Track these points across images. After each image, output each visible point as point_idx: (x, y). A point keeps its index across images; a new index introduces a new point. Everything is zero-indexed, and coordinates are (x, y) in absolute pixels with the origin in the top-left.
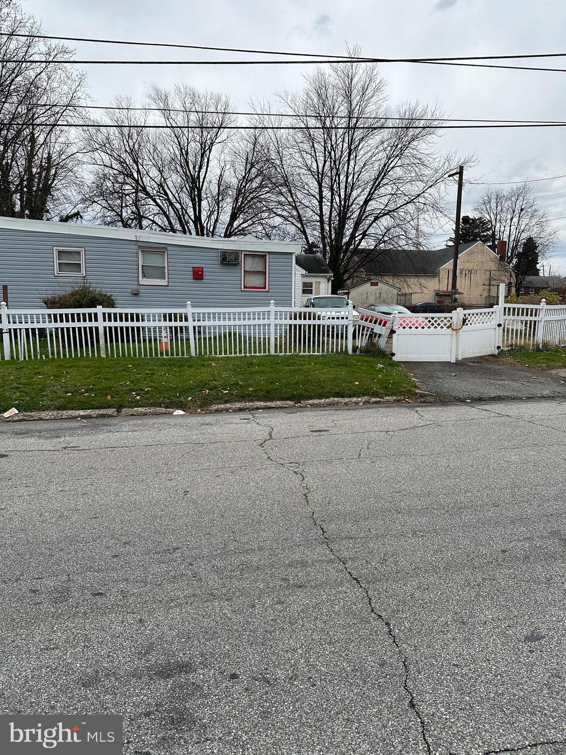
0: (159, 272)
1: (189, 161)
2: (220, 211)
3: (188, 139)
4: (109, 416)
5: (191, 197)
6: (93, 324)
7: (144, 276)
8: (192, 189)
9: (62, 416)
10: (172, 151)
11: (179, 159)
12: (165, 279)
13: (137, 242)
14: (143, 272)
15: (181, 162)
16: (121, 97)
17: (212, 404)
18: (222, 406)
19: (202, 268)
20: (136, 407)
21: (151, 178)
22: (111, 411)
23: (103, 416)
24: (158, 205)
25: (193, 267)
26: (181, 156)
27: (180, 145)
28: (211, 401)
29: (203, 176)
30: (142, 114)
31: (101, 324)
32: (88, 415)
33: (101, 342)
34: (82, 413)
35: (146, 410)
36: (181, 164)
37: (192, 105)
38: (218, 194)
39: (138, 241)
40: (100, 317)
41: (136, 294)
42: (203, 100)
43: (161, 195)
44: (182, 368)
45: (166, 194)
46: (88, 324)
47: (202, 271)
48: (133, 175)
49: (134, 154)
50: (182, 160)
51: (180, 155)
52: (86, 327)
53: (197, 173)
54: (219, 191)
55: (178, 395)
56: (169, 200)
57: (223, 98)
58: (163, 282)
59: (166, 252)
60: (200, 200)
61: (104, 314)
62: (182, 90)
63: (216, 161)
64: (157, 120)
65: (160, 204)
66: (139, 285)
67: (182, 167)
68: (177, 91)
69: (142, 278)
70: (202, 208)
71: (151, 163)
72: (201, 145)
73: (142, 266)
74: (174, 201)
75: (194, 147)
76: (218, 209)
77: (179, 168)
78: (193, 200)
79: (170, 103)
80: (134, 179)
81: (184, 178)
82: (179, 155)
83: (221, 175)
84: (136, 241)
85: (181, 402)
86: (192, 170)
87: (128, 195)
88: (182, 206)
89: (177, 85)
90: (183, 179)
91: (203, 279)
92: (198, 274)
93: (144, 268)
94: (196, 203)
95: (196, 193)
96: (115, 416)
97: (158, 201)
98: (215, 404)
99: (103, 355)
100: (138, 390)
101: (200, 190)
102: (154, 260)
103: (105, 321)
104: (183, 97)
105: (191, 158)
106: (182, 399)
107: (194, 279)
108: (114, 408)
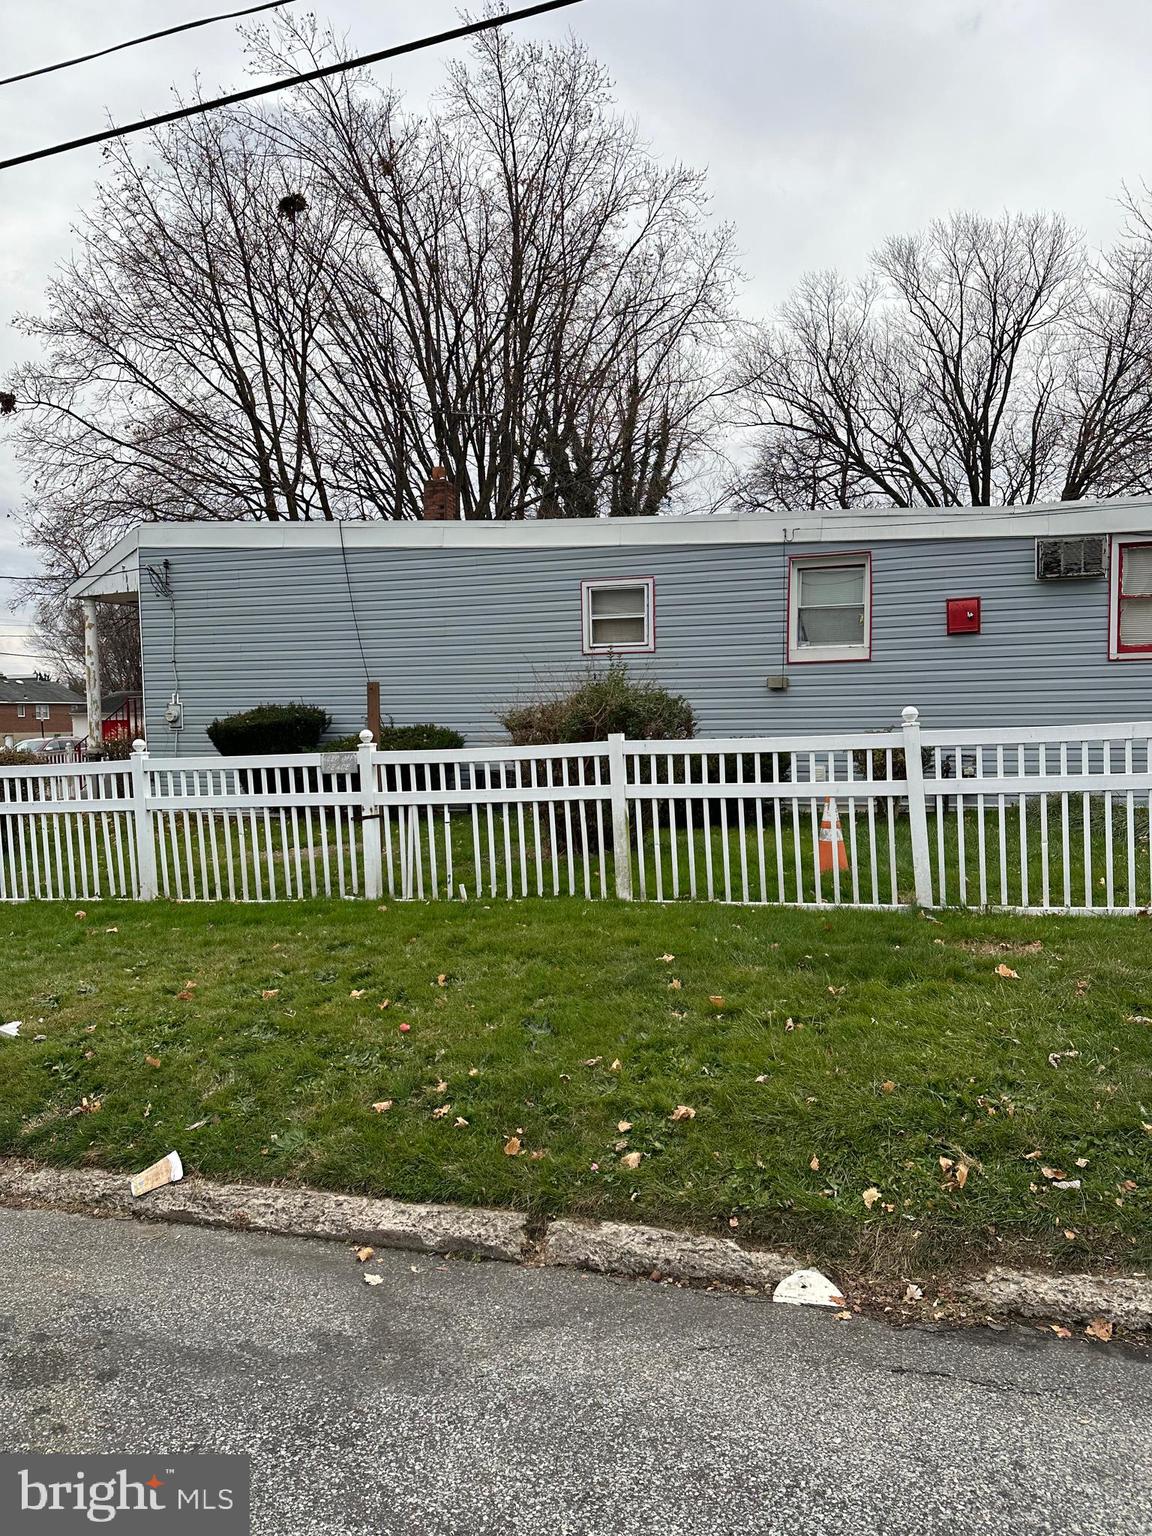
0: (847, 623)
1: (964, 386)
2: (1036, 486)
3: (960, 334)
4: (490, 1255)
5: (966, 463)
6: (597, 792)
7: (803, 638)
8: (969, 446)
9: (315, 1220)
10: (924, 369)
11: (941, 386)
12: (861, 641)
13: (786, 547)
14: (801, 627)
15: (944, 391)
16: (814, 276)
17: (988, 1260)
18: (1046, 1288)
19: (978, 599)
20: (611, 1218)
21: (875, 434)
22: (499, 1226)
23: (461, 1250)
24: (888, 490)
25: (948, 601)
26: (944, 378)
27: (942, 352)
28: (984, 1233)
29: (995, 412)
30: (859, 302)
31: (620, 792)
32: (406, 1235)
33: (617, 849)
34: (389, 1216)
35: (650, 1241)
36: (945, 396)
37: (972, 254)
38: (1034, 448)
39: (790, 543)
40: (618, 770)
41: (778, 690)
42: (998, 237)
43: (898, 466)
44: (861, 984)
45: (907, 462)
46: (582, 792)
47: (977, 611)
48: (836, 436)
49: (840, 393)
50: (948, 389)
51: (943, 374)
52: (577, 801)
53: (981, 410)
54: (1034, 441)
55: (815, 1164)
56: (914, 475)
57: (1049, 222)
58: (859, 652)
59: (868, 567)
60: (987, 467)
61: (630, 759)
62: (949, 230)
63: (1030, 375)
64: (891, 308)
65: (895, 488)
66: (789, 664)
67: (946, 401)
68: (936, 235)
69: (799, 645)
70: (991, 483)
71: (876, 405)
72: (993, 342)
73: (800, 610)
74: (924, 476)
75: (976, 352)
76: (1032, 479)
77: (941, 406)
78: (970, 469)
79: (919, 260)
80: (839, 443)
81: (952, 424)
82: (938, 374)
83: (1040, 404)
84: (784, 544)
85: (824, 1215)
86: (969, 404)
87: (824, 479)
88: (944, 487)
89: (936, 221)
90: (948, 426)
91: (978, 633)
92: (963, 620)
93: (805, 616)
94: (977, 474)
95: (978, 450)
96: (512, 1261)
97: (889, 480)
98: (1006, 1264)
99: (624, 893)
100: (643, 1109)
101: (987, 443)
102: (834, 593)
103: (631, 780)
104: (950, 242)
105: (968, 378)
106: (832, 1193)
107: (949, 634)
108: (520, 1208)
